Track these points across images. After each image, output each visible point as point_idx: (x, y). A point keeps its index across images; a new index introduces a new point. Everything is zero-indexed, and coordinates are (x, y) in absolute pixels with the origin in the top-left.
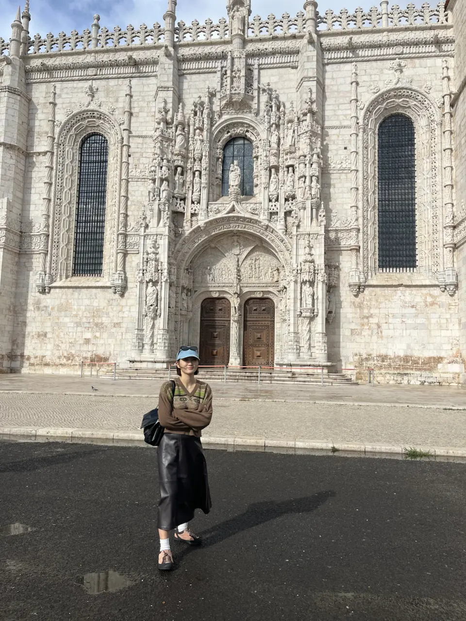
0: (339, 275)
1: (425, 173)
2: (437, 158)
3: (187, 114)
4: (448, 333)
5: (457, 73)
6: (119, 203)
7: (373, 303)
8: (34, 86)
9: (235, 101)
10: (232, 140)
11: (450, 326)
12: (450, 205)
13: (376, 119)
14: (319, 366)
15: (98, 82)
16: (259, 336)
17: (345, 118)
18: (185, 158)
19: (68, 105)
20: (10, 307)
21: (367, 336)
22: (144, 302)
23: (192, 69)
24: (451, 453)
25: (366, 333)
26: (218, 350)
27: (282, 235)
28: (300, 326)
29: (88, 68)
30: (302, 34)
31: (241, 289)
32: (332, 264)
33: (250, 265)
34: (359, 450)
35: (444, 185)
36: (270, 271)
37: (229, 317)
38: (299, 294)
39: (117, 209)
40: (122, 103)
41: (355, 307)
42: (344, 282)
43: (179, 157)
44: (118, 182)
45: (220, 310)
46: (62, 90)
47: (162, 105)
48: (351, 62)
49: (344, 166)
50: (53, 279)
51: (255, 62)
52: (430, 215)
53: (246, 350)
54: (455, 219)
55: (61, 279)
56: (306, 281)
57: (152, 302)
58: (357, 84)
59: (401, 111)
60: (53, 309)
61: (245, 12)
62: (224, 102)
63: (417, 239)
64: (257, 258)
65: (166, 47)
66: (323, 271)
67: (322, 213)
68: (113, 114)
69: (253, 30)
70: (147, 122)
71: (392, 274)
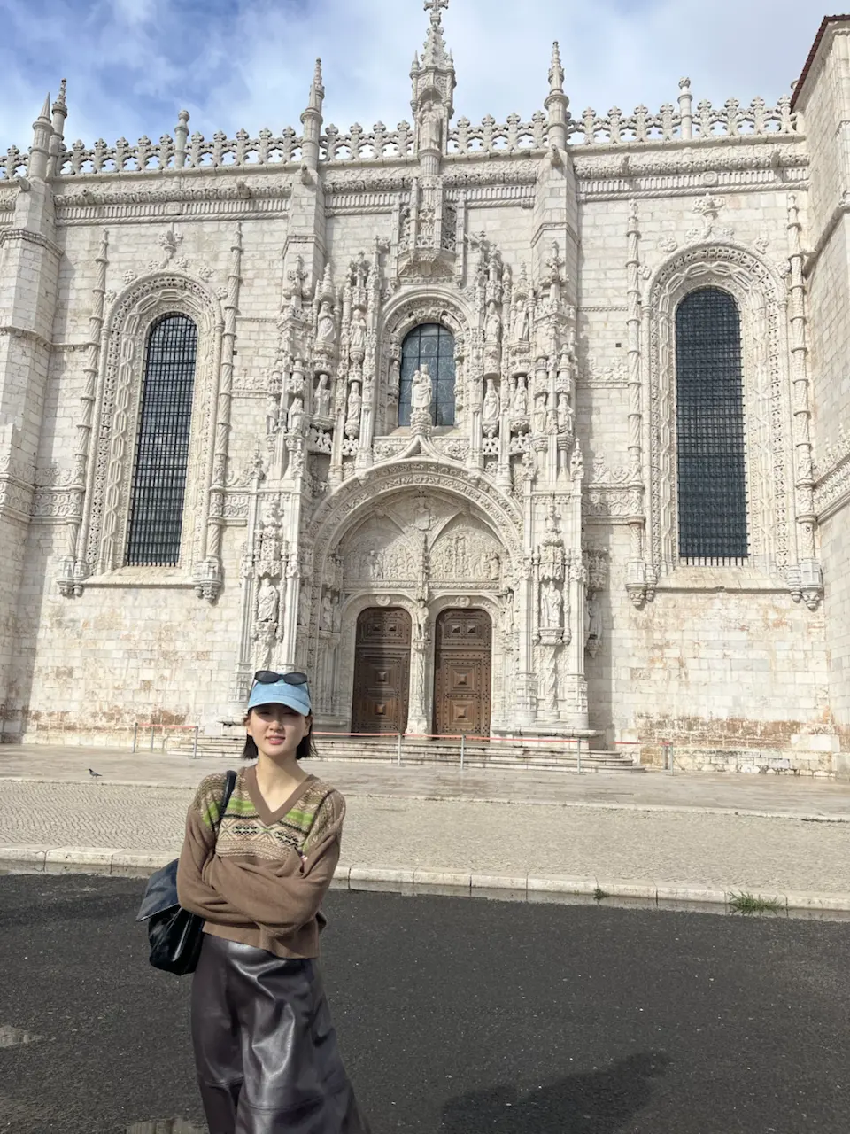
0: (608, 570)
1: (760, 390)
2: (780, 364)
3: (338, 282)
4: (808, 678)
5: (814, 217)
6: (214, 436)
7: (671, 621)
8: (71, 230)
9: (424, 262)
10: (417, 329)
11: (812, 665)
12: (805, 448)
13: (671, 296)
14: (573, 736)
15: (184, 226)
16: (463, 680)
17: (616, 294)
18: (334, 358)
19: (128, 264)
20: (8, 620)
21: (659, 683)
22: (254, 614)
23: (350, 207)
24: (816, 903)
25: (658, 675)
26: (388, 704)
27: (505, 496)
28: (538, 661)
29: (167, 201)
30: (541, 150)
31: (430, 593)
32: (595, 549)
33: (448, 550)
34: (646, 895)
35: (793, 412)
36: (484, 559)
37: (408, 642)
38: (535, 604)
39: (209, 445)
40: (225, 263)
41: (638, 628)
42: (617, 581)
43: (324, 358)
44: (213, 399)
45: (392, 630)
46: (119, 238)
47: (296, 266)
48: (627, 199)
49: (616, 376)
50: (88, 570)
51: (460, 196)
52: (771, 465)
53: (438, 704)
54: (815, 471)
55: (103, 571)
56: (549, 578)
57: (267, 614)
58: (638, 236)
59: (715, 283)
60: (86, 624)
61: (442, 112)
62: (405, 263)
63: (748, 506)
64: (461, 537)
65: (305, 169)
66: (579, 562)
67: (576, 457)
68: (207, 282)
69: (456, 143)
70: (268, 295)
71: (704, 569)
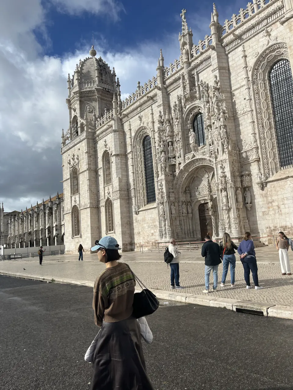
0: (251, 179)
7: (273, 192)
8: (124, 124)
9: (188, 98)
10: (195, 117)
13: (263, 71)
14: (234, 238)
15: (142, 113)
17: (242, 81)
20: (128, 222)
23: (171, 90)
25: (271, 213)
26: (209, 232)
28: (224, 215)
29: (137, 109)
38: (220, 197)
40: (150, 119)
41: (263, 197)
43: (169, 137)
45: (207, 210)
46: (132, 122)
47: (159, 115)
48: (240, 46)
49: (245, 110)
50: (139, 207)
51: (195, 72)
55: (142, 207)
56: (221, 189)
57: (161, 213)
58: (246, 56)
60: (141, 221)
65: (157, 86)
66: (231, 180)
67: (225, 146)
68: (148, 125)
71: (286, 170)
